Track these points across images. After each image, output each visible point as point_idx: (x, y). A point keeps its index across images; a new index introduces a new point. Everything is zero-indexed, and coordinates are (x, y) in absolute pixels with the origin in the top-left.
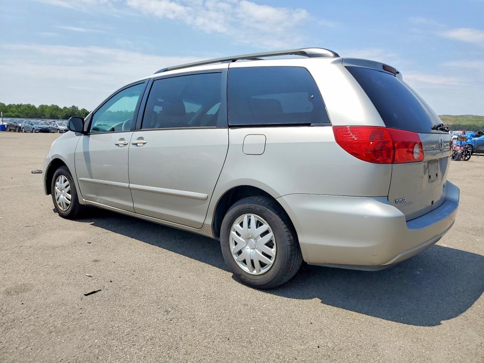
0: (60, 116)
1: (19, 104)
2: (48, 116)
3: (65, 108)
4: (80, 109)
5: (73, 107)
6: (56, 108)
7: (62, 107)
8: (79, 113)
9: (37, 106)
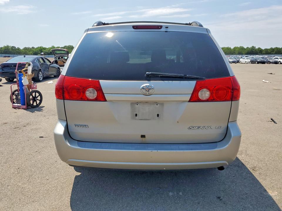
0: (244, 53)
1: (223, 47)
2: (237, 53)
3: (248, 48)
4: (257, 48)
5: (253, 47)
6: (242, 48)
7: (245, 47)
8: (255, 51)
9: (232, 48)
